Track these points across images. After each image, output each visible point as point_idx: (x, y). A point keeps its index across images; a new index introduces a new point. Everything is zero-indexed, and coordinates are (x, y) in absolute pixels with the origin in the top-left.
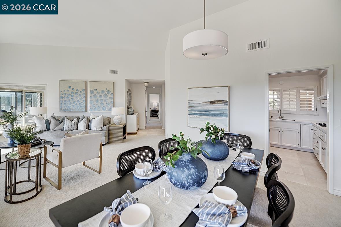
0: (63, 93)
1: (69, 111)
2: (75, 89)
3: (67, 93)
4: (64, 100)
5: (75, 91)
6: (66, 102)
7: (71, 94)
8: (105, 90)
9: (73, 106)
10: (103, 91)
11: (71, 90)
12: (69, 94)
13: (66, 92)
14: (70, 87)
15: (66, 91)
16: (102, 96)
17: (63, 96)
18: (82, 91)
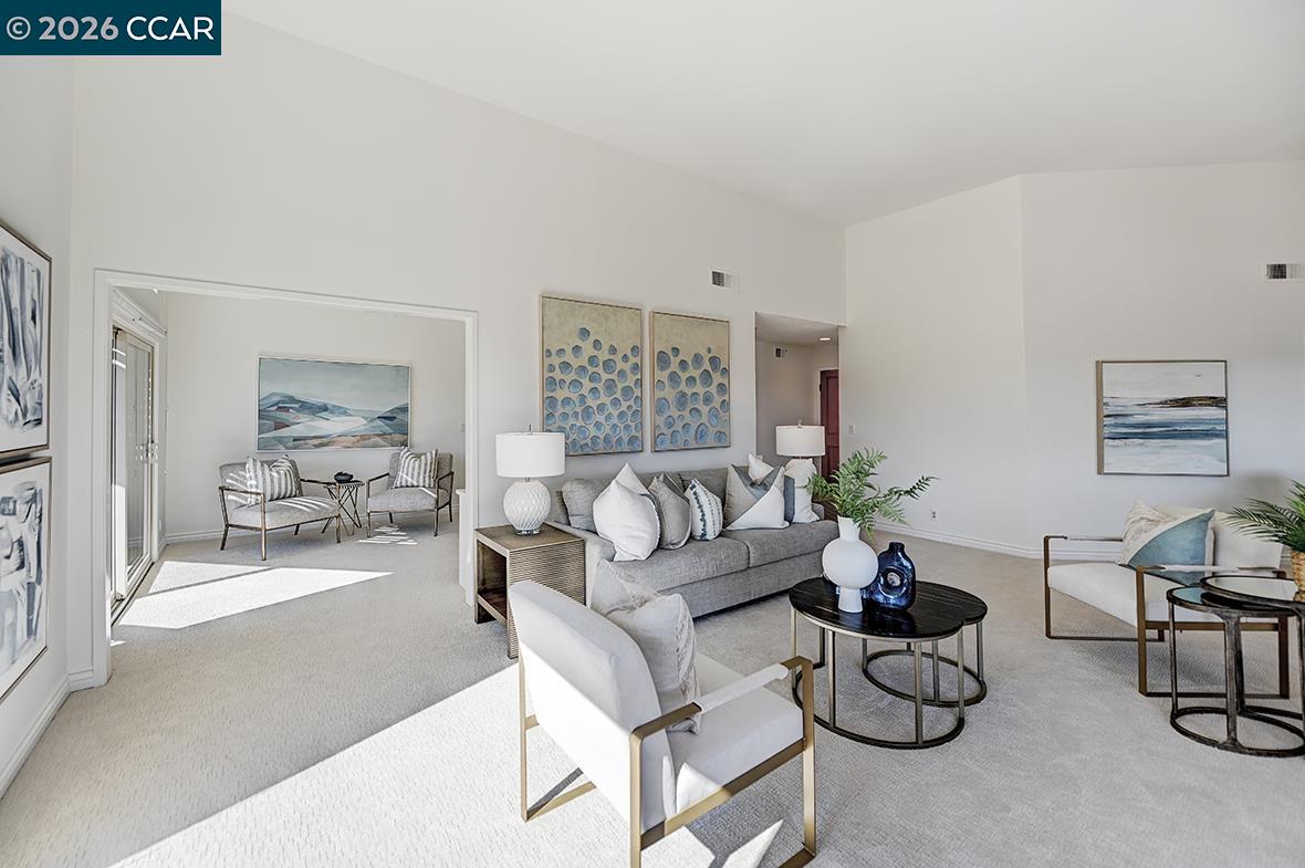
0: (556, 361)
1: (580, 452)
2: (605, 347)
3: (575, 363)
4: (560, 394)
5: (603, 355)
6: (568, 409)
7: (591, 369)
8: (704, 353)
9: (598, 425)
10: (697, 359)
11: (588, 349)
12: (583, 368)
13: (569, 357)
14: (584, 333)
15: (569, 350)
16: (694, 378)
17: (557, 375)
18: (629, 354)
